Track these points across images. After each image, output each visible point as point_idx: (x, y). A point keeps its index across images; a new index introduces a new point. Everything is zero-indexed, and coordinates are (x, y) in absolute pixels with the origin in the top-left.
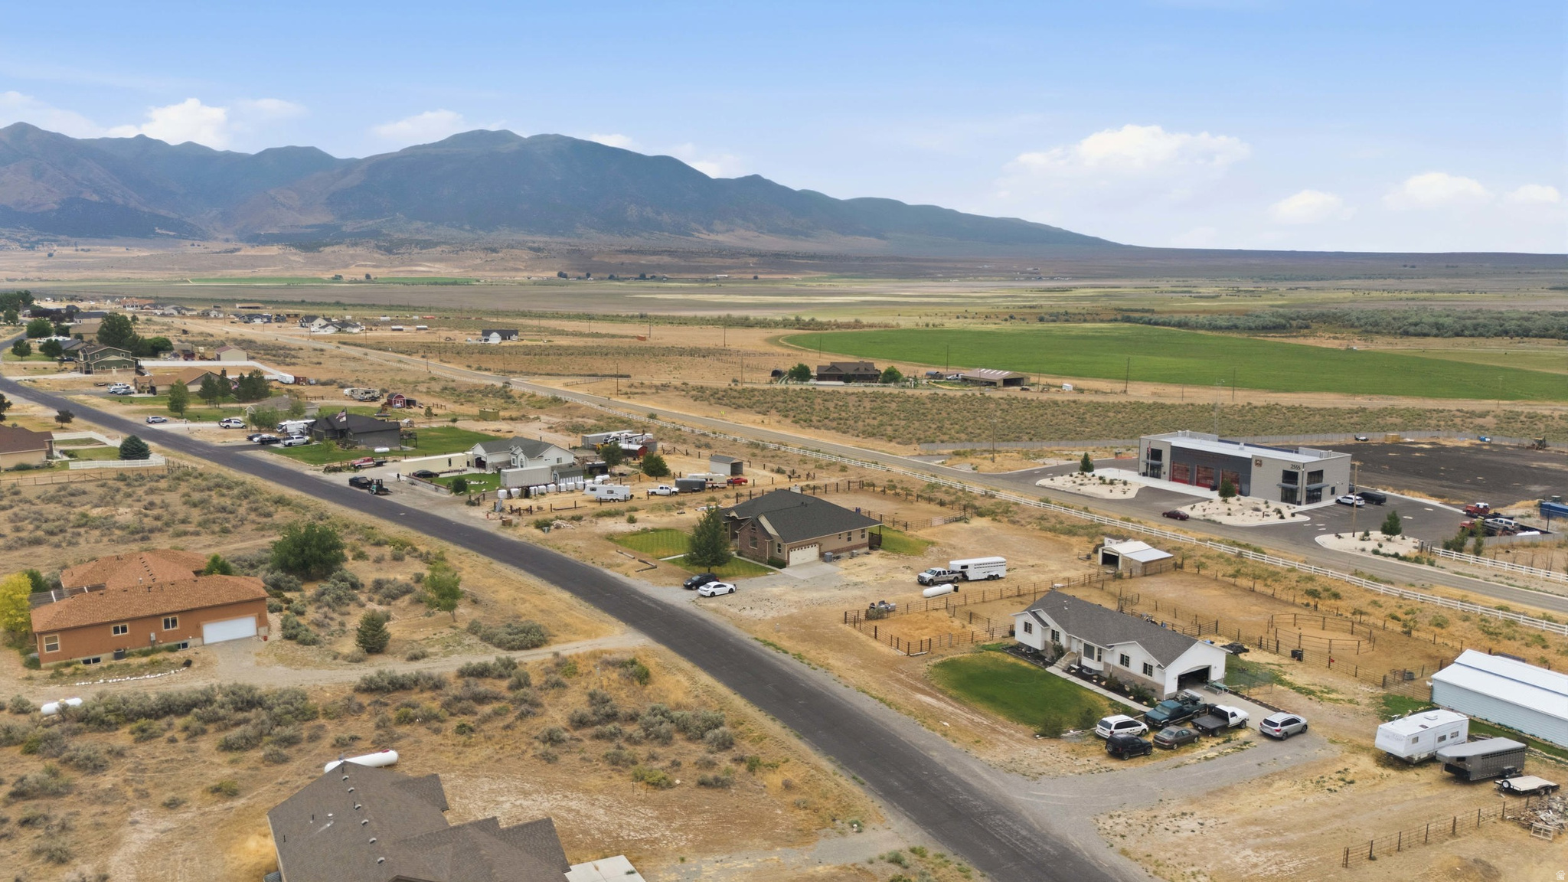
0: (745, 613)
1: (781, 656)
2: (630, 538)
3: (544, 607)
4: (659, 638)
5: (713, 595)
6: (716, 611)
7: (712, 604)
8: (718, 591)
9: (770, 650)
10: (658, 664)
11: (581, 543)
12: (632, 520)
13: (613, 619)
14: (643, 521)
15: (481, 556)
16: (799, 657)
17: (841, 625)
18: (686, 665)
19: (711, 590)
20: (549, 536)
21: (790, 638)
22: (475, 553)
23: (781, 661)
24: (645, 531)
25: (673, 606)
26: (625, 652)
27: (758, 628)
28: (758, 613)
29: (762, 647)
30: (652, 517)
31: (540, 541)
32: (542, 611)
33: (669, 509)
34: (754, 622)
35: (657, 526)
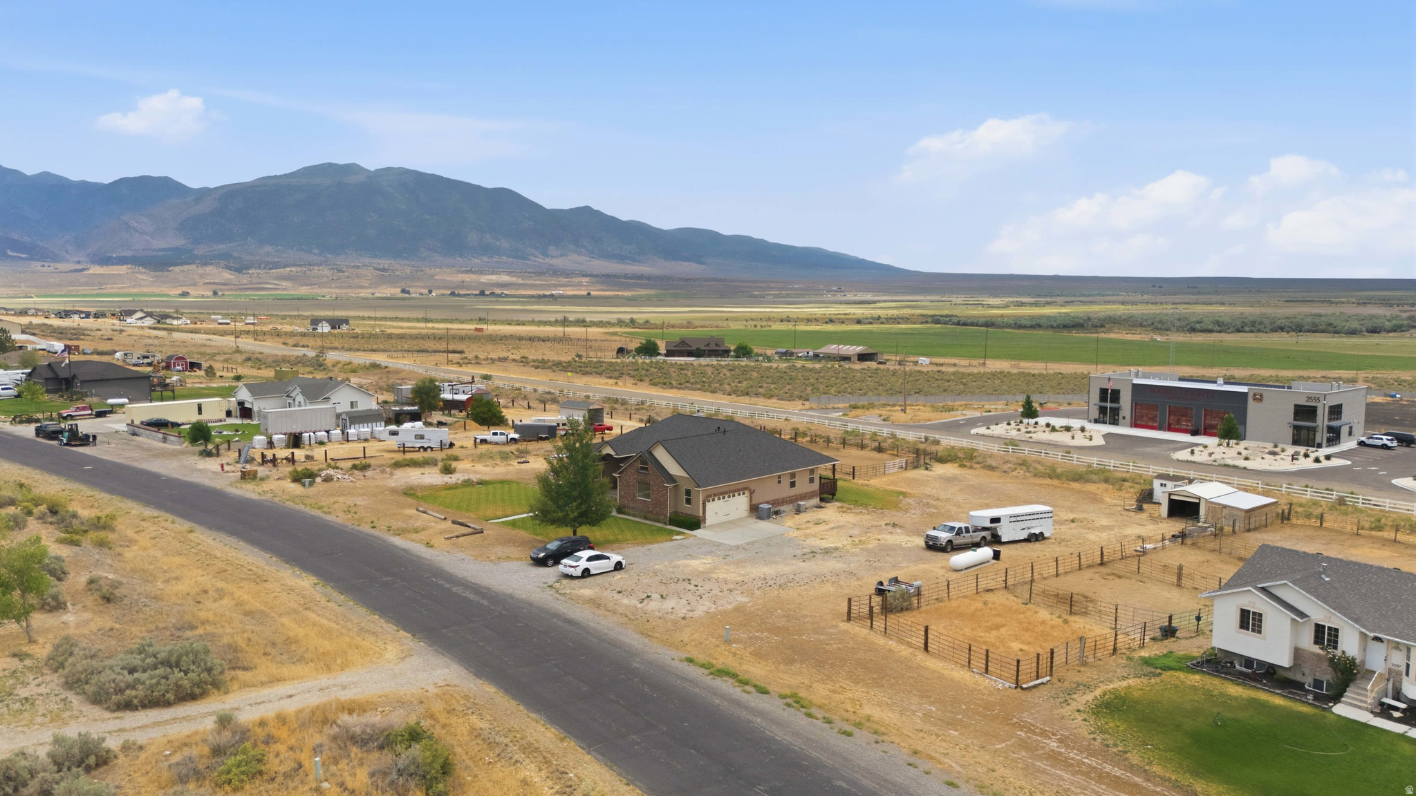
0: (653, 605)
1: (756, 700)
2: (443, 493)
3: (256, 605)
4: (482, 666)
5: (586, 573)
6: (595, 603)
7: (586, 590)
8: (595, 566)
9: (726, 686)
10: (476, 734)
11: (360, 501)
12: (448, 470)
13: (390, 628)
14: (465, 471)
15: (179, 520)
16: (795, 701)
17: (844, 626)
18: (543, 733)
19: (583, 564)
20: (311, 491)
21: (758, 655)
22: (171, 517)
23: (761, 713)
24: (468, 483)
25: (511, 596)
26: (401, 703)
27: (685, 636)
28: (675, 606)
29: (709, 680)
30: (479, 467)
31: (293, 498)
32: (249, 614)
33: (505, 457)
34: (675, 622)
35: (487, 478)
